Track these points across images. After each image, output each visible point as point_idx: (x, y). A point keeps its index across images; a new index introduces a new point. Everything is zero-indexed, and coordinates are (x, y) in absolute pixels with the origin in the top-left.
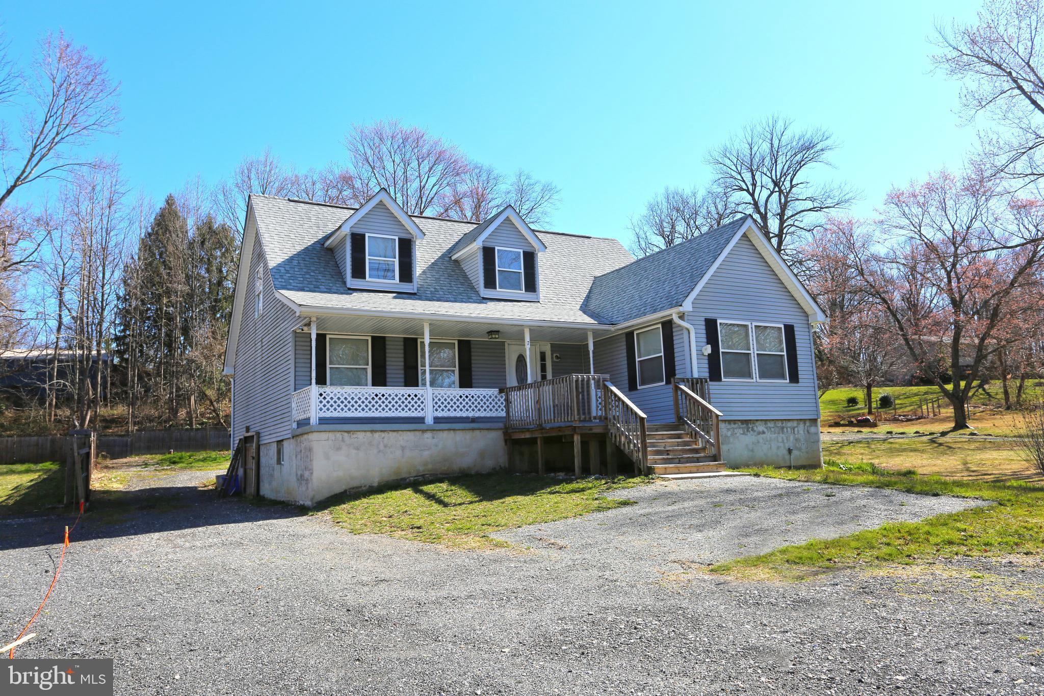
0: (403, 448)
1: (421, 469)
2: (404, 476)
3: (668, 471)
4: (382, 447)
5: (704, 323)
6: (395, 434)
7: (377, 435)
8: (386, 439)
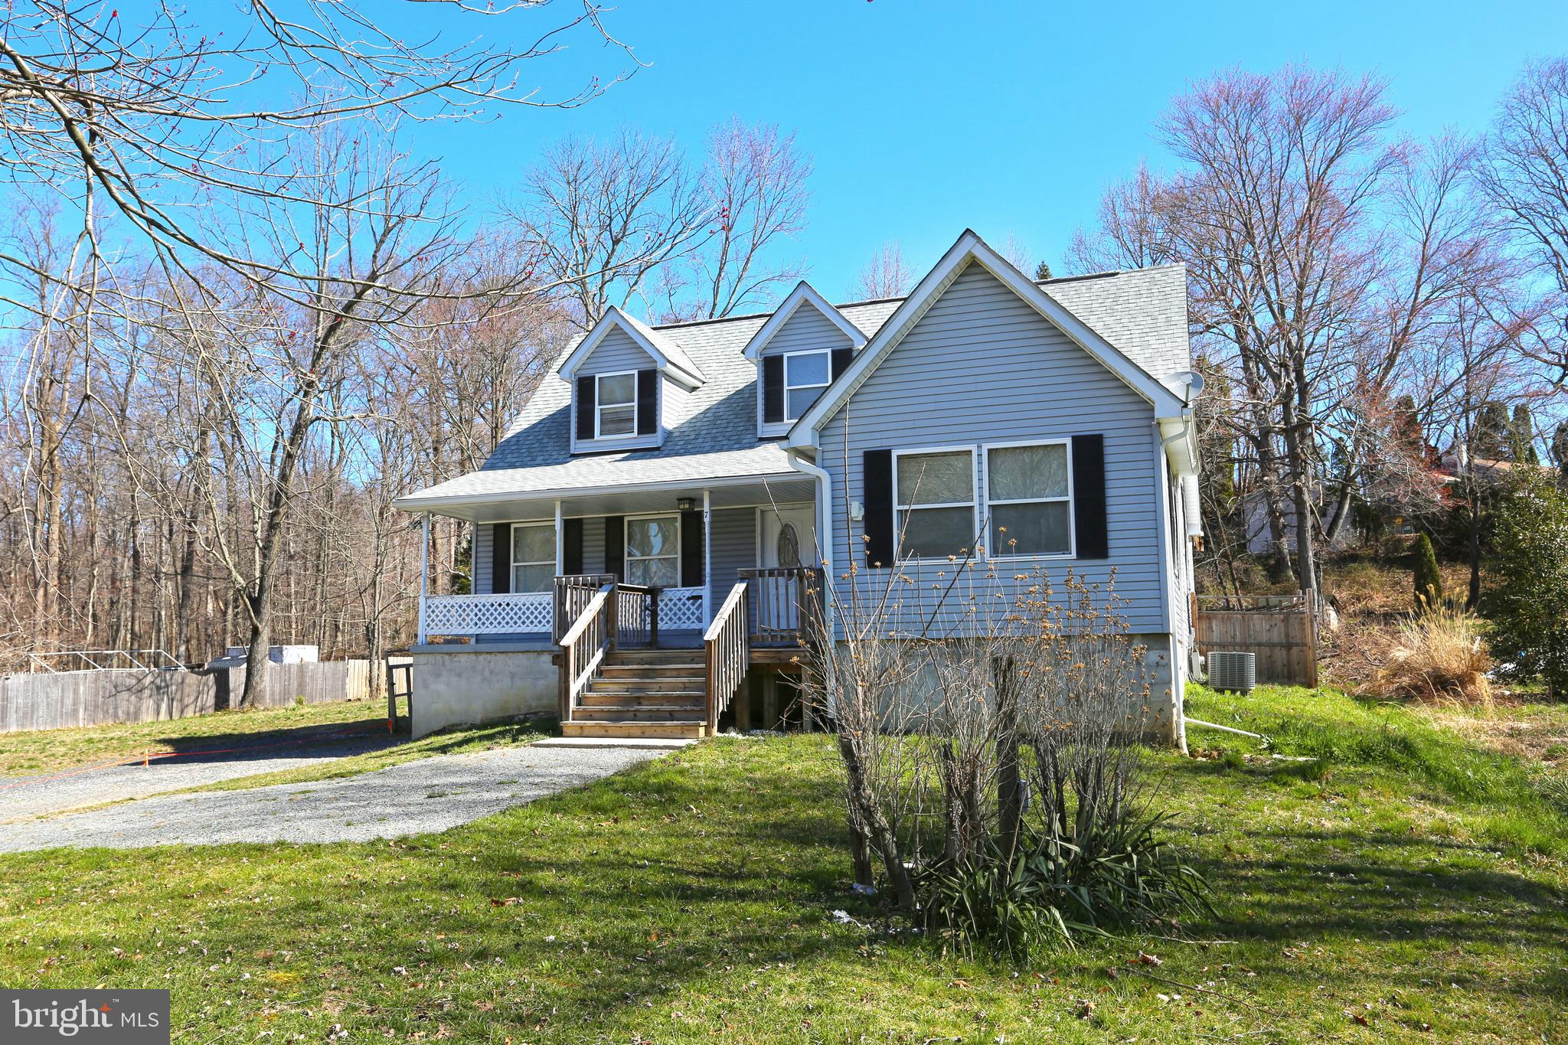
0: (513, 675)
1: (534, 704)
2: (511, 712)
3: (586, 732)
4: (487, 673)
5: (861, 461)
6: (503, 656)
7: (482, 658)
8: (492, 664)
